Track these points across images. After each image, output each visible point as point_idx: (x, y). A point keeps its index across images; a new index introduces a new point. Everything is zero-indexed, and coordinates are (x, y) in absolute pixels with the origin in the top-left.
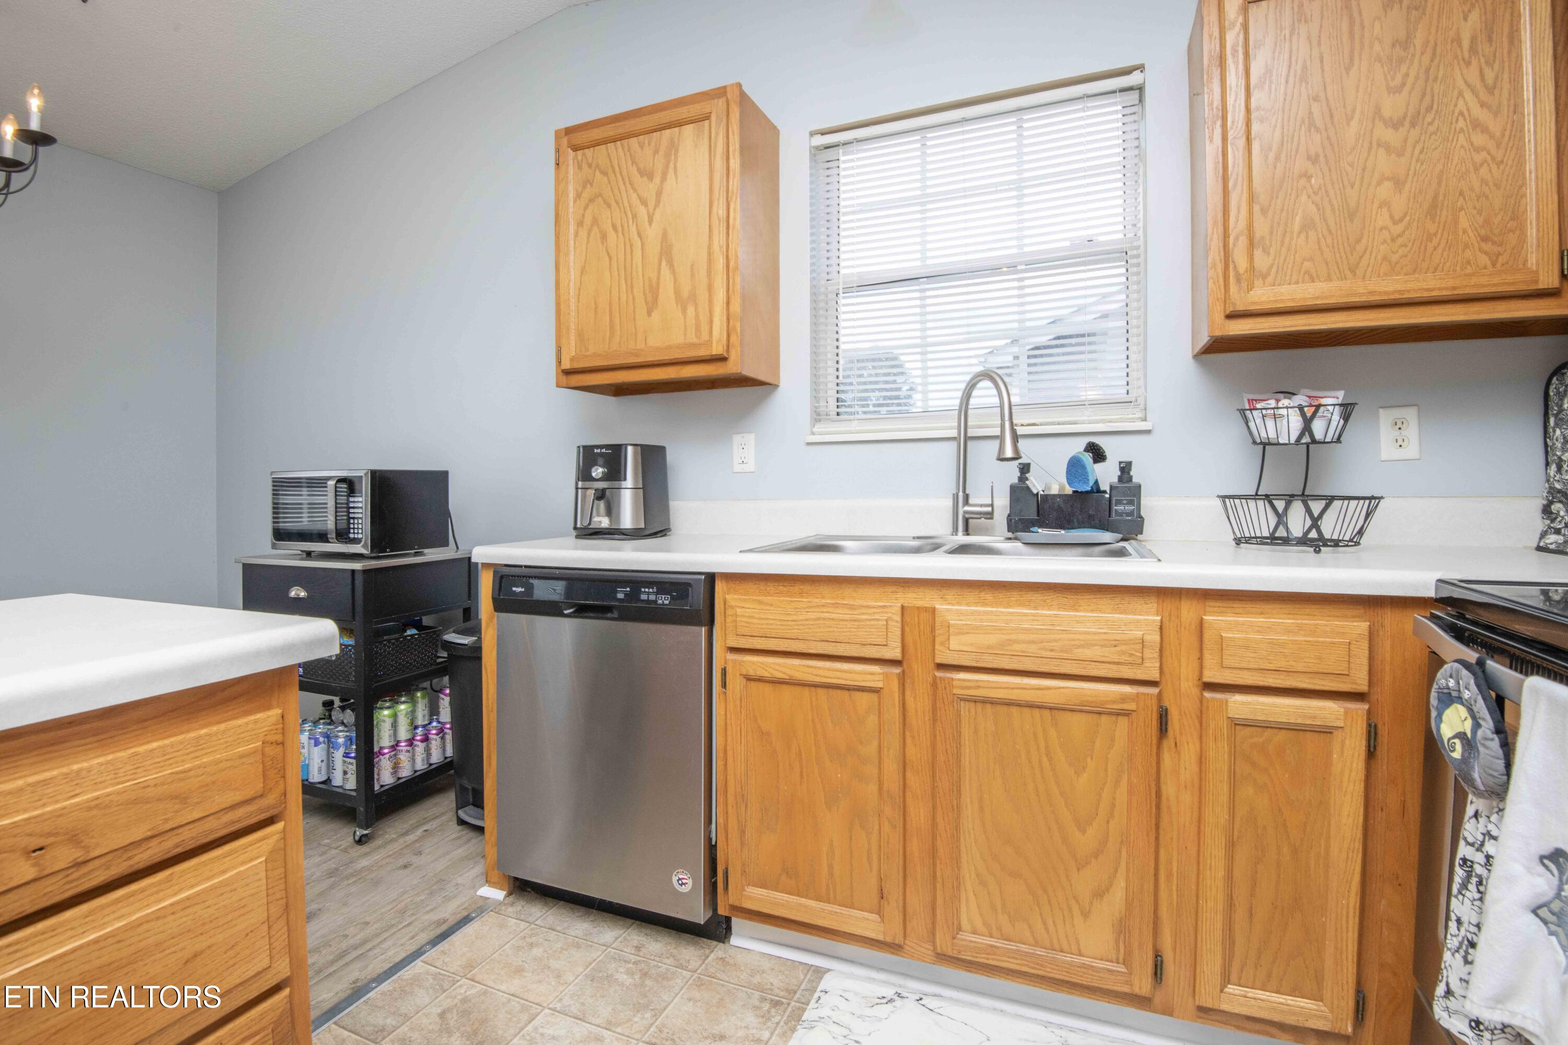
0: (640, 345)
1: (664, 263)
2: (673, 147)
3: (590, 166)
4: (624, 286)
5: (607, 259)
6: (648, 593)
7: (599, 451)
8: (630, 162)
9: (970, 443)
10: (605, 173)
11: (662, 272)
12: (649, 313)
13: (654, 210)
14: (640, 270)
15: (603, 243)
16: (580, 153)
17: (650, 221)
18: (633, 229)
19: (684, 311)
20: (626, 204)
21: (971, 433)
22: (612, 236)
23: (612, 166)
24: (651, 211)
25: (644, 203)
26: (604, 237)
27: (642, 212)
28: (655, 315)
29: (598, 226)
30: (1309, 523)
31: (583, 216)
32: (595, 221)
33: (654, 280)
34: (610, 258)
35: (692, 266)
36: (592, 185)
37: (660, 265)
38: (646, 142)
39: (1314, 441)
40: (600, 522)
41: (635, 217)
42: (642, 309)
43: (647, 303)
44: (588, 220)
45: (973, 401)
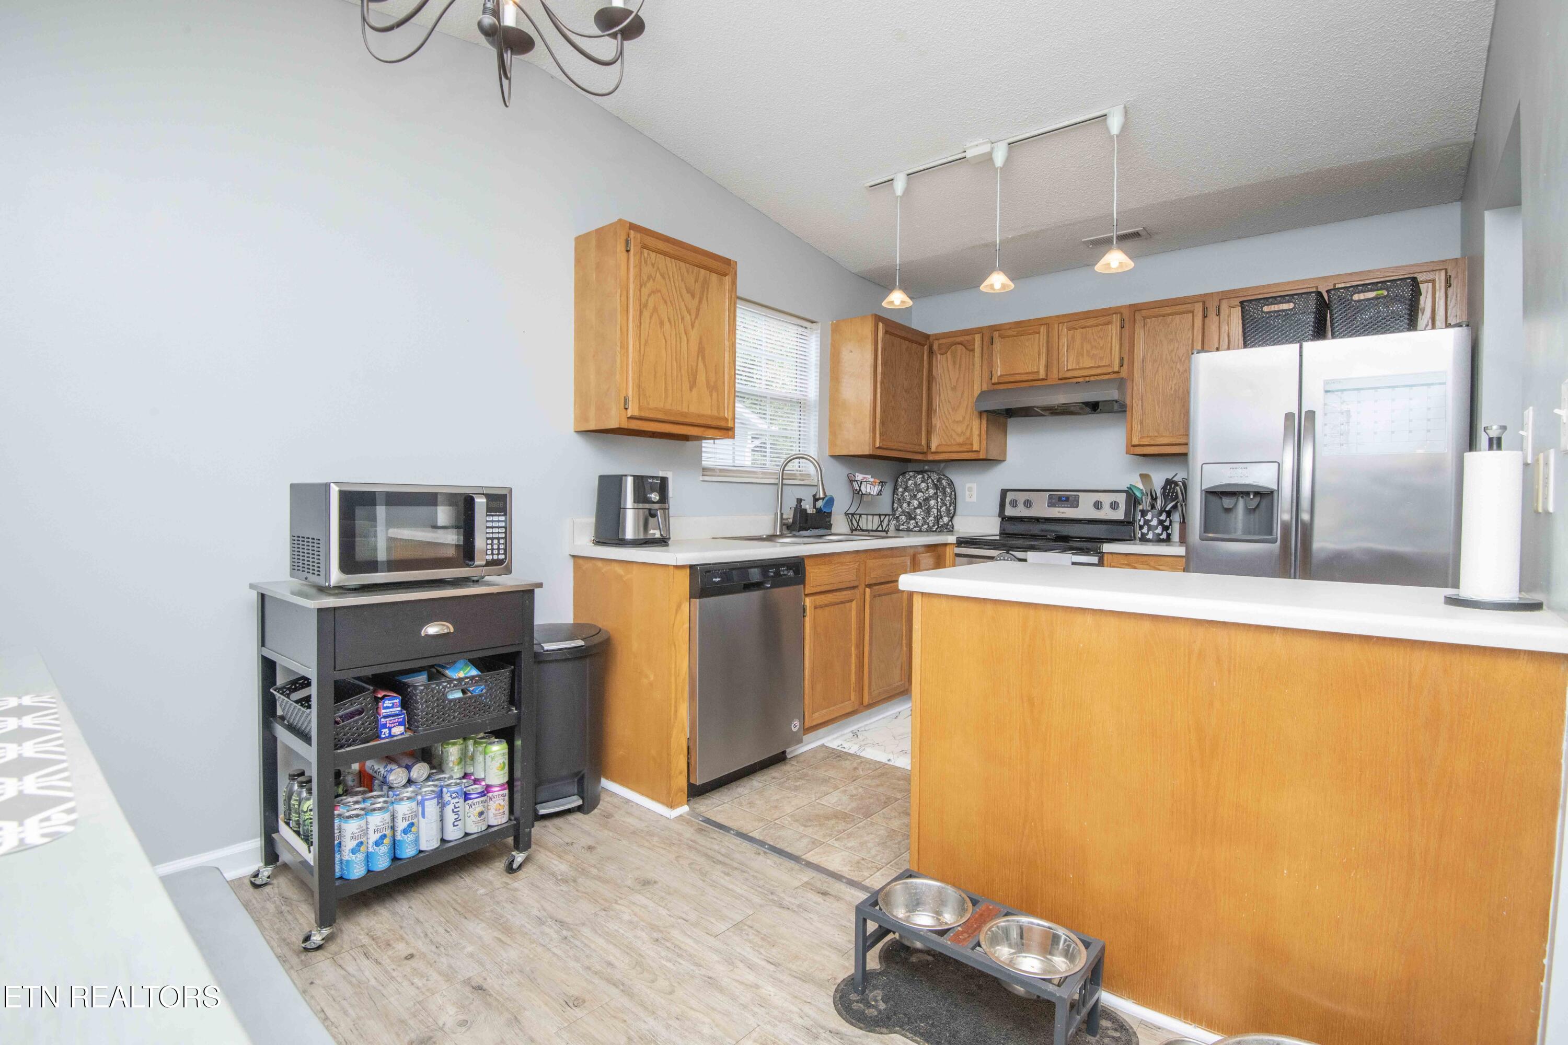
0: (685, 410)
1: (700, 358)
2: (705, 284)
3: (653, 265)
4: (675, 365)
5: (664, 340)
6: (784, 571)
7: (651, 481)
8: (680, 278)
9: (784, 487)
10: (664, 278)
11: (699, 364)
12: (691, 390)
13: (695, 319)
14: (686, 356)
15: (661, 327)
16: (646, 251)
17: (693, 326)
18: (682, 327)
19: (711, 395)
20: (678, 308)
21: (785, 482)
22: (667, 325)
23: (668, 274)
24: (693, 319)
25: (689, 312)
26: (662, 323)
27: (687, 317)
28: (695, 391)
29: (658, 314)
30: (880, 523)
31: (647, 300)
32: (655, 309)
33: (694, 368)
34: (666, 342)
35: (716, 366)
36: (654, 280)
37: (698, 360)
38: (691, 271)
39: (862, 494)
40: (655, 534)
41: (683, 318)
42: (686, 386)
43: (690, 382)
44: (651, 305)
45: (786, 468)
